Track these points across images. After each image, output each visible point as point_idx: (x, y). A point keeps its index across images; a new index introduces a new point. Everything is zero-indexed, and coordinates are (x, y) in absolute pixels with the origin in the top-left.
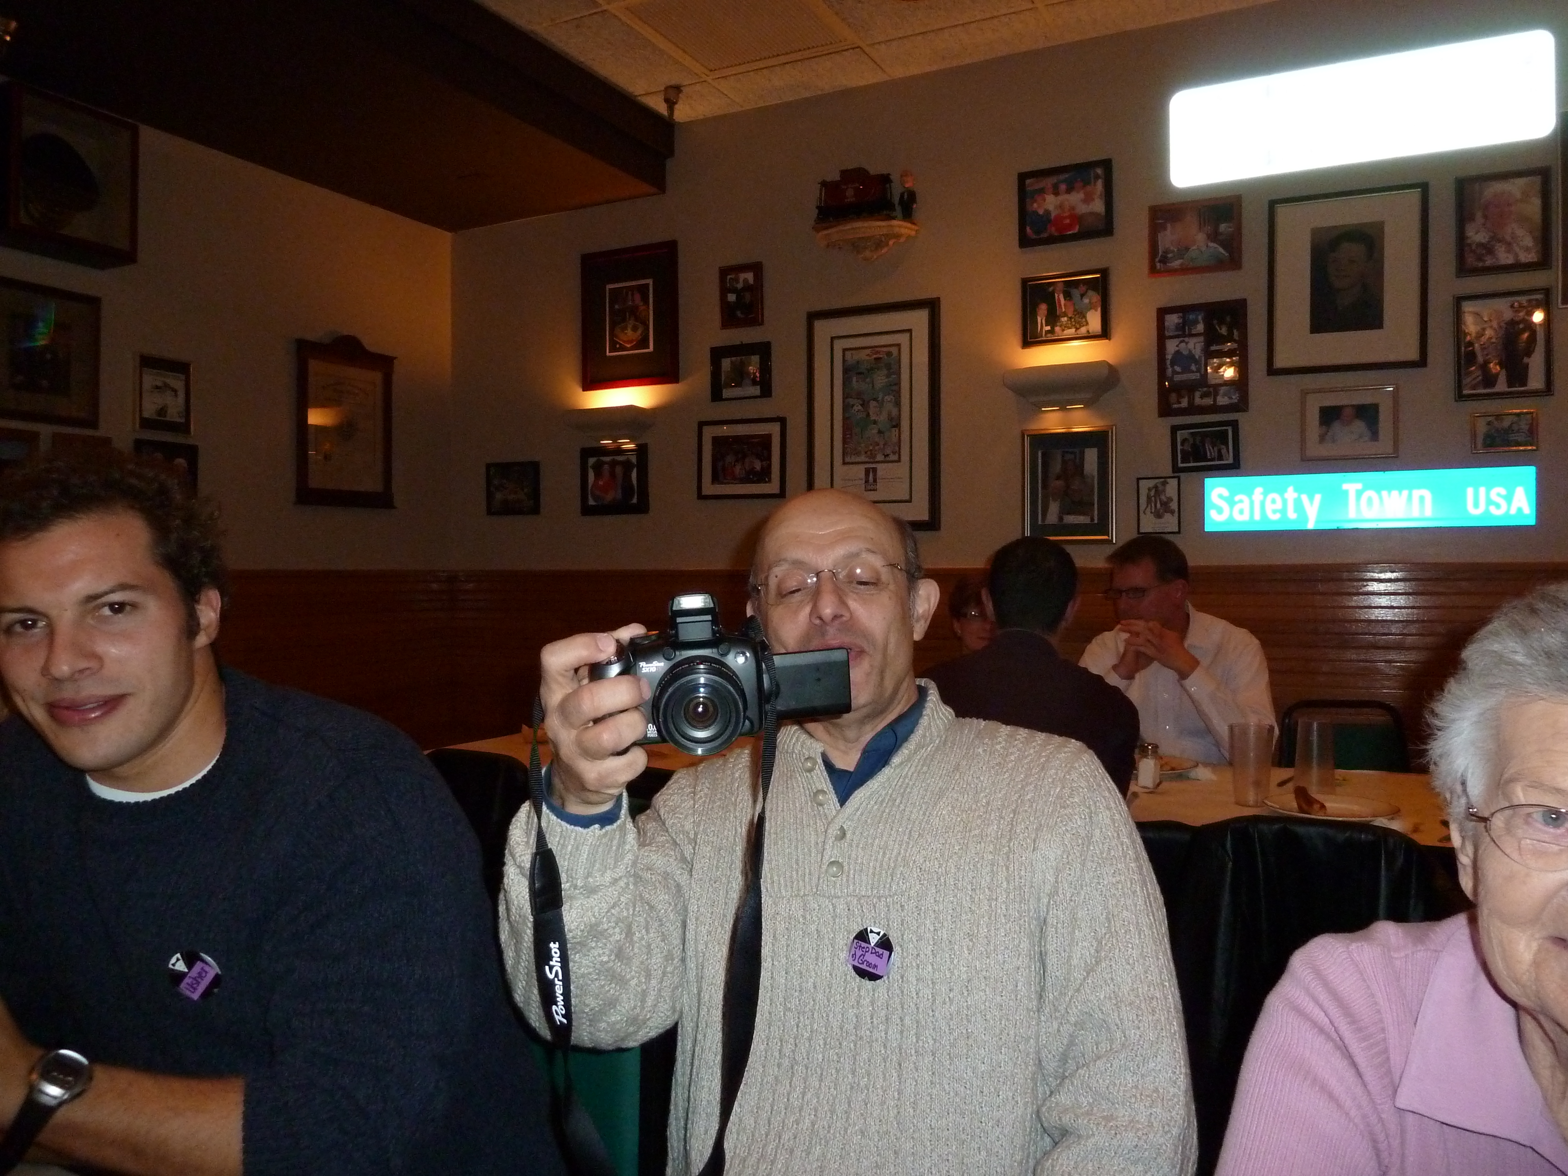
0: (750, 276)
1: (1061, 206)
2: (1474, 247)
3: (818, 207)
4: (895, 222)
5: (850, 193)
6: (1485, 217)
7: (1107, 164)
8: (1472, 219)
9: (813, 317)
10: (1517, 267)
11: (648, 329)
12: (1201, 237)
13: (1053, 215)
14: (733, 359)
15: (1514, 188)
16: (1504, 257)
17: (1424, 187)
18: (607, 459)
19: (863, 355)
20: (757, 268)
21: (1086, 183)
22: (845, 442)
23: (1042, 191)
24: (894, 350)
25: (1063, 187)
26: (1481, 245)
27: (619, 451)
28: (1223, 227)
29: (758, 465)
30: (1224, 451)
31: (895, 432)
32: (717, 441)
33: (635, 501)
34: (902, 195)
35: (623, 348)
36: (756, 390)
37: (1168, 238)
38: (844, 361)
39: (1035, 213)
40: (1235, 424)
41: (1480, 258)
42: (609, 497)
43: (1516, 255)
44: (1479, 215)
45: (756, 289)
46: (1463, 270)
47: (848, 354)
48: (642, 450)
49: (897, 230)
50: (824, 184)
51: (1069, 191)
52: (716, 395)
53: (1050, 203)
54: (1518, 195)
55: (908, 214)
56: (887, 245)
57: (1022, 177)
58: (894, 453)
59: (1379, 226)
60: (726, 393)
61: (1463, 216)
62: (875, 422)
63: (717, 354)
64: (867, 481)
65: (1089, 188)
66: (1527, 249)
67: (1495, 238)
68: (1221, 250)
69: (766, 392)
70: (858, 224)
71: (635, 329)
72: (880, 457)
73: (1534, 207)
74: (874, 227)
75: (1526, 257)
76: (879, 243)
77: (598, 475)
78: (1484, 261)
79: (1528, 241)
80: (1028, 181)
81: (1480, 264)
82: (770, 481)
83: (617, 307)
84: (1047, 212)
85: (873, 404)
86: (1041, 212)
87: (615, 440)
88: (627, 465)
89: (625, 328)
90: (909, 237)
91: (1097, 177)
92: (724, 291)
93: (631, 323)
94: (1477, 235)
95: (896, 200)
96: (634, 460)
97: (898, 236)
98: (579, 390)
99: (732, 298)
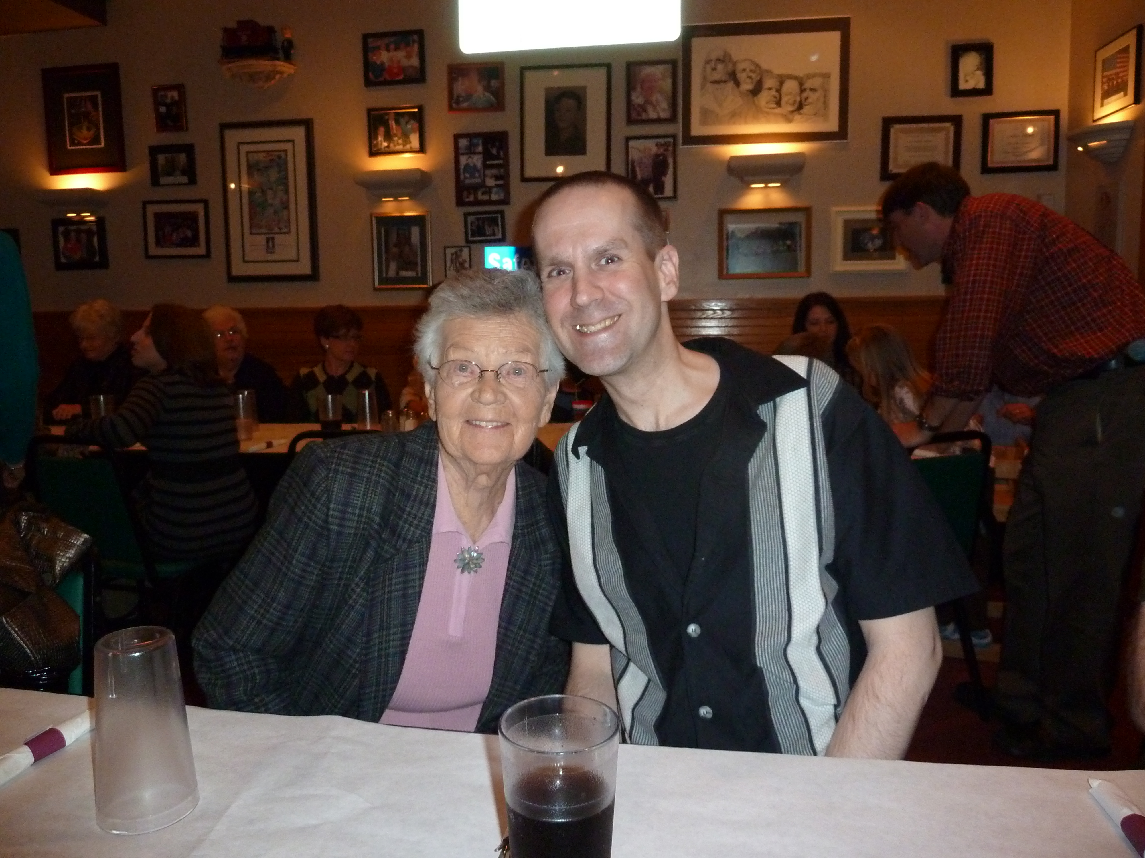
0: (175, 94)
1: (391, 60)
2: (636, 106)
3: (221, 47)
4: (278, 63)
5: (244, 38)
6: (642, 88)
7: (420, 33)
8: (635, 89)
9: (224, 127)
10: (659, 121)
11: (99, 129)
12: (480, 88)
13: (387, 65)
14: (167, 155)
15: (658, 70)
16: (653, 115)
17: (608, 66)
18: (74, 227)
19: (261, 157)
20: (180, 88)
21: (407, 45)
22: (251, 218)
23: (378, 48)
24: (283, 154)
25: (392, 46)
26: (639, 105)
27: (82, 222)
28: (493, 83)
29: (189, 233)
30: (496, 230)
31: (285, 212)
32: (158, 216)
33: (97, 259)
34: (283, 43)
35: (79, 144)
36: (185, 179)
37: (460, 87)
38: (248, 160)
39: (375, 63)
40: (502, 213)
41: (639, 114)
42: (77, 257)
43: (658, 113)
44: (639, 87)
45: (181, 103)
46: (630, 121)
47: (250, 155)
48: (100, 222)
49: (279, 68)
50: (226, 30)
51: (396, 49)
52: (155, 182)
53: (384, 57)
54: (660, 76)
55: (288, 58)
56: (274, 78)
57: (366, 37)
58: (286, 227)
59: (584, 89)
60: (163, 180)
61: (630, 88)
62: (271, 205)
63: (154, 151)
64: (268, 247)
65: (409, 49)
66: (664, 110)
67: (648, 102)
68: (492, 97)
69: (193, 181)
70: (252, 62)
71: (89, 129)
72: (276, 230)
73: (667, 84)
74: (264, 65)
75: (663, 115)
76: (269, 77)
77: (67, 239)
78: (641, 116)
79: (664, 105)
80: (370, 40)
81: (639, 118)
82: (199, 245)
83: (73, 111)
84: (383, 63)
85: (269, 192)
86: (379, 63)
87: (78, 214)
88: (90, 233)
89: (81, 128)
90: (289, 75)
91: (414, 41)
92: (157, 103)
93: (85, 126)
94: (638, 99)
95: (279, 45)
96: (94, 228)
97: (281, 73)
98: (48, 174)
99: (163, 109)
